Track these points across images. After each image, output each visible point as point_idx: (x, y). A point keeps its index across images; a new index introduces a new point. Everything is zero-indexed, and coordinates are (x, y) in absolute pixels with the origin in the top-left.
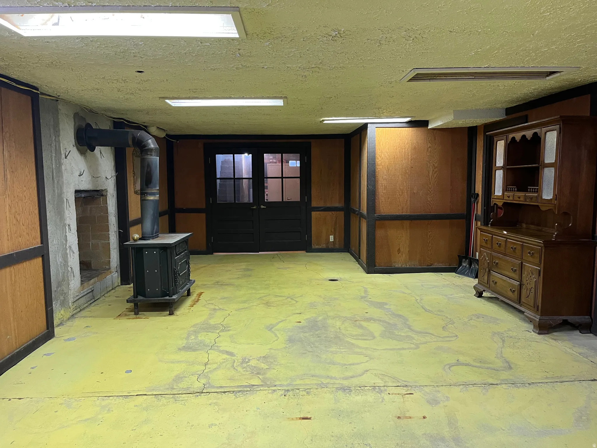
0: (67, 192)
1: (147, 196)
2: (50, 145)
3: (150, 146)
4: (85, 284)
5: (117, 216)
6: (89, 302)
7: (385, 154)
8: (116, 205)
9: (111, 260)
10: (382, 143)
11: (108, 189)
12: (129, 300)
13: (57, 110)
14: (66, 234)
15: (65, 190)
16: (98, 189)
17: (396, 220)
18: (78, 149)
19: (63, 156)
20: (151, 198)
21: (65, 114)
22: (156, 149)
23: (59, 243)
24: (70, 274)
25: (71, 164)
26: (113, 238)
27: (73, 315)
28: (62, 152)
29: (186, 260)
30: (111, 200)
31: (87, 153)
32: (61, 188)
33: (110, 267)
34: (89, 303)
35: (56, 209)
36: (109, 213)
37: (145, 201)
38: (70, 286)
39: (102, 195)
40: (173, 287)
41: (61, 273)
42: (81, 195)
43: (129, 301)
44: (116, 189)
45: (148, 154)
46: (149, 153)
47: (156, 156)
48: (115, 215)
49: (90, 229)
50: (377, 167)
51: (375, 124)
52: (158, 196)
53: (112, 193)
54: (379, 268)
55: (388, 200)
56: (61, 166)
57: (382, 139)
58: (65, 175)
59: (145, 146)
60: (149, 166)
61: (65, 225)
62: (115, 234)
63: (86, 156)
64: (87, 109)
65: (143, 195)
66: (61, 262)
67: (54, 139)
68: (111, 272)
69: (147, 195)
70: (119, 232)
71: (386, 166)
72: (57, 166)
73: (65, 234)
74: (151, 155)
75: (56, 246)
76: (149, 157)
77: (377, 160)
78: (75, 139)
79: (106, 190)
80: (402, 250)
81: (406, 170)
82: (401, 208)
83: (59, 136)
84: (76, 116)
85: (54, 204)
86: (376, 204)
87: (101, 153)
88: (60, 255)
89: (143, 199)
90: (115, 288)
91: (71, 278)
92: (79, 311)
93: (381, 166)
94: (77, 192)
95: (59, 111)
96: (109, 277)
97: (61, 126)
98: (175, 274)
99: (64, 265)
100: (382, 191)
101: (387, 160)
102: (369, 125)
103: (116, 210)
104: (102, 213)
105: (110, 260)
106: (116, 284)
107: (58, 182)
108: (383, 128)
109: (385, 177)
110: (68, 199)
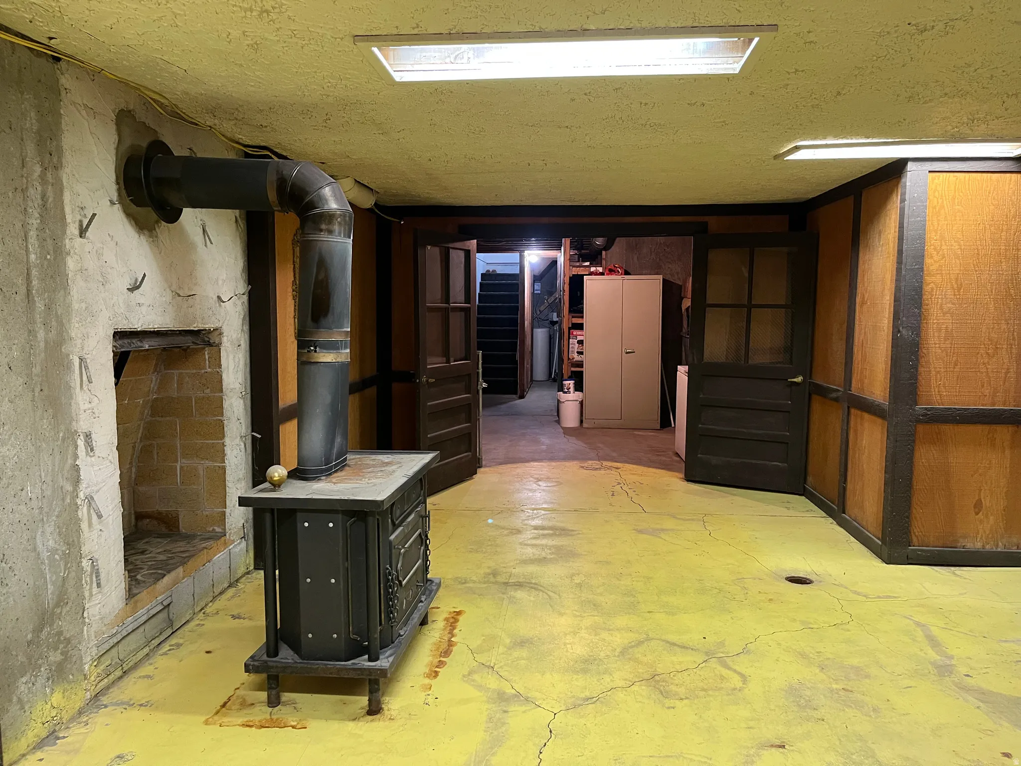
0: (85, 337)
1: (315, 351)
2: (19, 190)
3: (327, 204)
4: (144, 595)
5: (249, 396)
6: (153, 642)
7: (952, 245)
8: (245, 369)
9: (228, 511)
10: (945, 213)
11: (224, 327)
12: (253, 665)
13: (55, 91)
14: (75, 461)
15: (75, 330)
16: (192, 329)
17: (975, 423)
18: (129, 215)
19: (73, 229)
20: (327, 357)
21: (86, 106)
22: (343, 216)
23: (48, 493)
24: (88, 579)
25: (99, 255)
26: (235, 452)
27: (96, 696)
28: (69, 218)
29: (420, 534)
30: (231, 357)
31: (159, 227)
32: (61, 324)
33: (225, 529)
34: (156, 642)
35: (37, 390)
36: (224, 390)
37: (307, 367)
38: (85, 615)
39: (210, 344)
40: (381, 624)
41: (53, 583)
42: (139, 344)
43: (251, 667)
44: (246, 328)
45: (321, 230)
46: (323, 227)
47: (344, 236)
48: (243, 393)
49: (176, 429)
50: (927, 279)
51: (927, 163)
52: (348, 351)
53: (234, 336)
54: (921, 550)
55: (954, 368)
56: (64, 259)
57: (945, 202)
58: (78, 289)
59: (312, 205)
60: (322, 264)
61: (72, 435)
62: (243, 444)
63: (156, 237)
64: (161, 105)
65: (304, 349)
66: (54, 551)
67: (36, 175)
68: (226, 544)
69: (315, 348)
70: (253, 436)
71: (953, 277)
72: (49, 257)
73: (70, 461)
74: (330, 232)
75: (35, 504)
76: (324, 237)
77: (928, 261)
78: (118, 183)
79: (218, 331)
80: (986, 502)
81: (1008, 288)
82: (990, 393)
83: (57, 167)
84: (124, 118)
85: (29, 376)
86: (920, 378)
87: (204, 231)
88: (49, 529)
89: (304, 359)
90: (237, 581)
91: (91, 589)
92: (120, 678)
93: (939, 277)
94: (119, 335)
95: (63, 93)
96: (220, 557)
97: (68, 140)
98: (389, 584)
99: (66, 557)
100: (939, 344)
101: (958, 261)
102: (910, 166)
103: (246, 383)
104: (208, 391)
105: (225, 512)
106: (242, 570)
107: (48, 308)
108: (948, 174)
109: (949, 305)
110: (86, 356)
